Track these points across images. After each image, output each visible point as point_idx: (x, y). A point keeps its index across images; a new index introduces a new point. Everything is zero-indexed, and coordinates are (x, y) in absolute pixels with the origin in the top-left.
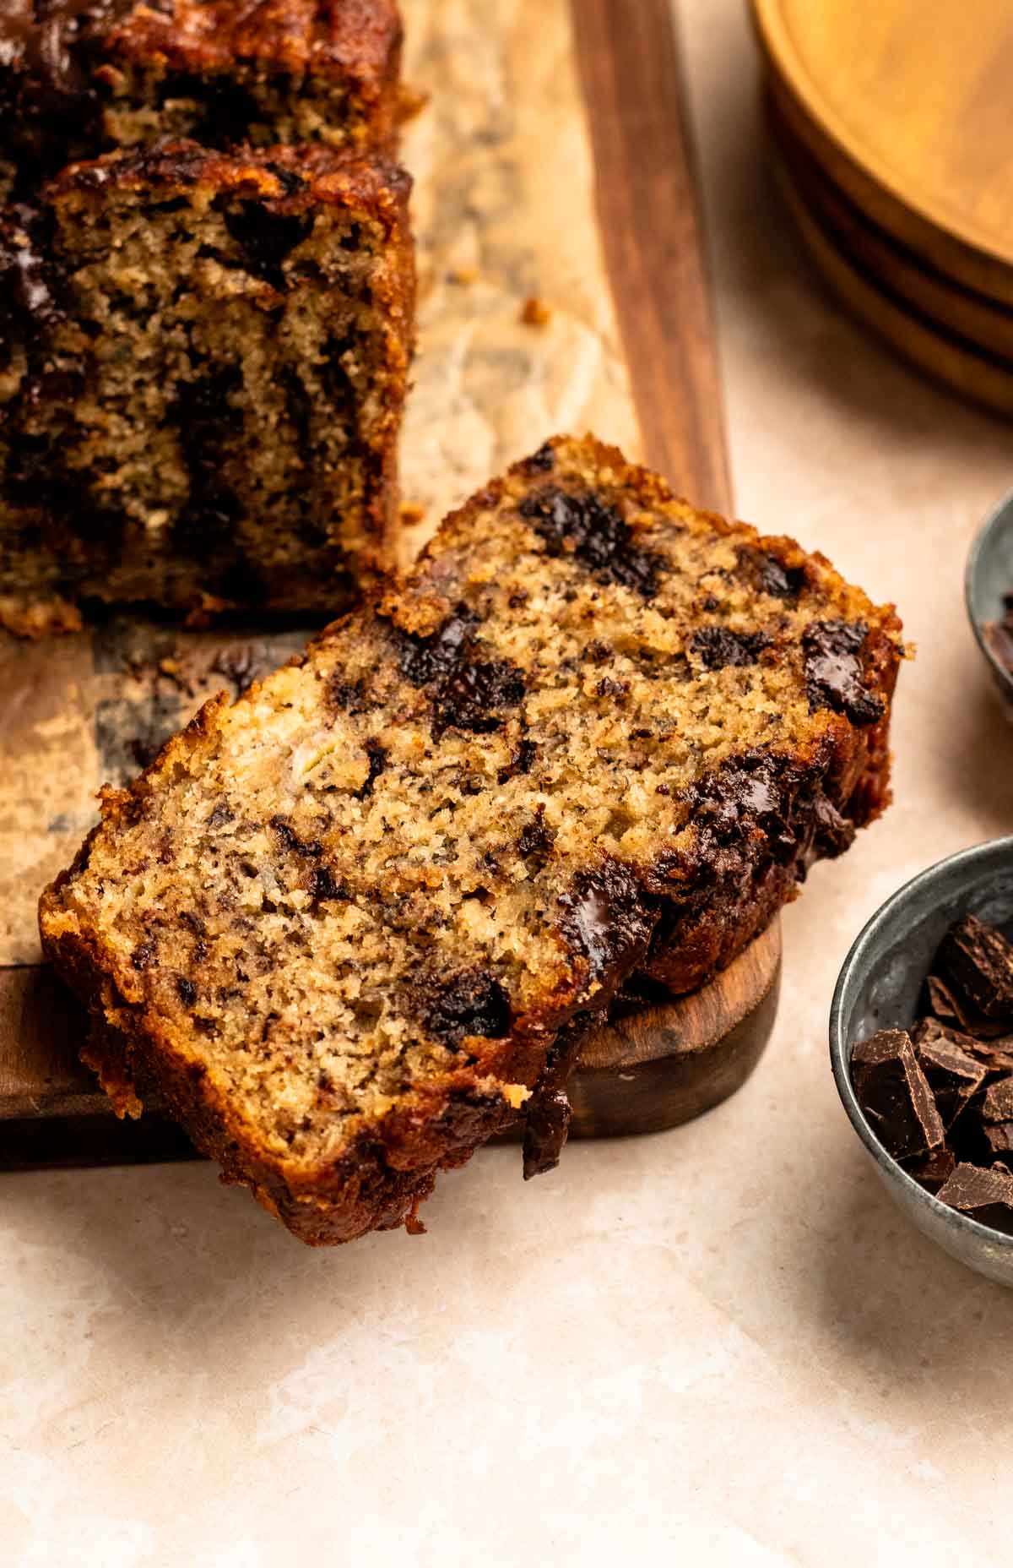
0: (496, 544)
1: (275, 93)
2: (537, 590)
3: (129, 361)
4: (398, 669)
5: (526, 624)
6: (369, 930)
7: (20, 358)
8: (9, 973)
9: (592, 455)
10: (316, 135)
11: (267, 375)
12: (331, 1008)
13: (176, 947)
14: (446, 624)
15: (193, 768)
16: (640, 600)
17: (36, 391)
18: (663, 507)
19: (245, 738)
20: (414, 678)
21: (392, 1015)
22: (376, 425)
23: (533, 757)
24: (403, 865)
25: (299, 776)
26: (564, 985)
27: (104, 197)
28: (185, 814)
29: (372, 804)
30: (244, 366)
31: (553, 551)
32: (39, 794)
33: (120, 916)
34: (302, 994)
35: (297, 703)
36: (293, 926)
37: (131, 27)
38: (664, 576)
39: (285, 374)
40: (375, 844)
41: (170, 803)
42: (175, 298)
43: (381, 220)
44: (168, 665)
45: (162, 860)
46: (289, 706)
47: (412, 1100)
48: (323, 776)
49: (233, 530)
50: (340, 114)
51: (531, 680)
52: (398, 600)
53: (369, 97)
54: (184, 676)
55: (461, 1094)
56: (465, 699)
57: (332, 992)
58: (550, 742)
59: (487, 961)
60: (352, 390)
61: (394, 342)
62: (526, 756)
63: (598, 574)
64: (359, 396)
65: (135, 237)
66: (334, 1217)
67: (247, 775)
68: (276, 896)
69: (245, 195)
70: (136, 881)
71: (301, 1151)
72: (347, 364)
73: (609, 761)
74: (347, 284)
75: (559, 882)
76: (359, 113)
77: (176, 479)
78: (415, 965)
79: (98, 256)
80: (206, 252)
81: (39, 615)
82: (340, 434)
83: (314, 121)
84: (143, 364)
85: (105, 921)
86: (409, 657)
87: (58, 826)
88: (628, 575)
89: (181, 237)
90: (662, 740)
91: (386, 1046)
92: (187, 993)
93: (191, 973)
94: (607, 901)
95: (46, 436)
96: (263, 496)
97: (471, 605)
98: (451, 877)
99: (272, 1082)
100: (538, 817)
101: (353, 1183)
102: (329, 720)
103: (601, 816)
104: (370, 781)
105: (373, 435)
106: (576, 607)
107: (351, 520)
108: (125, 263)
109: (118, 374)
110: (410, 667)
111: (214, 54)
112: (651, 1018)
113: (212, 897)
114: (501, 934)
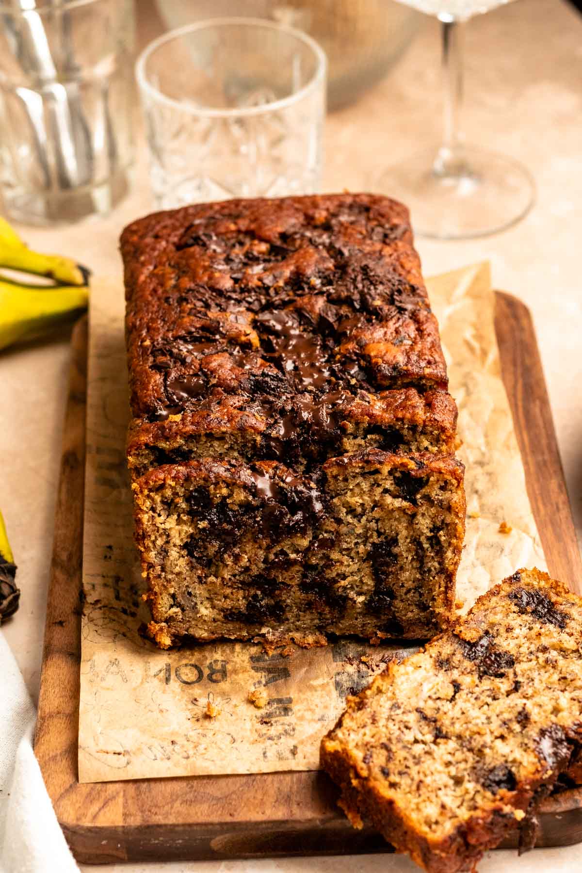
0: (499, 609)
1: (411, 433)
2: (517, 626)
3: (352, 534)
4: (463, 654)
5: (513, 638)
6: (458, 750)
7: (310, 533)
8: (306, 773)
9: (536, 576)
10: (426, 449)
11: (408, 540)
12: (445, 779)
13: (380, 756)
14: (481, 638)
15: (384, 689)
16: (559, 629)
17: (316, 545)
18: (566, 595)
19: (403, 678)
20: (470, 658)
21: (469, 781)
22: (452, 561)
23: (520, 686)
24: (470, 726)
25: (426, 693)
26: (537, 771)
27: (346, 469)
28: (381, 706)
29: (456, 704)
30: (398, 537)
31: (522, 612)
32: (313, 707)
33: (357, 744)
34: (432, 773)
35: (423, 666)
36: (427, 748)
37: (354, 406)
38: (568, 621)
39: (416, 541)
40: (458, 719)
41: (374, 702)
42: (373, 509)
43: (456, 479)
44: (363, 659)
45: (373, 723)
46: (420, 667)
47: (479, 813)
48: (435, 693)
49: (390, 604)
50: (436, 441)
51: (517, 659)
52: (462, 628)
53: (448, 434)
54: (370, 663)
55: (497, 812)
56: (491, 666)
57: (444, 772)
58: (527, 681)
59: (506, 761)
60: (442, 547)
61: (459, 527)
62: (517, 687)
63: (541, 620)
64: (444, 549)
65: (358, 485)
66: (446, 862)
67: (404, 692)
68: (420, 737)
69: (402, 469)
70: (362, 731)
71: (435, 832)
72: (440, 535)
73: (550, 688)
74: (442, 504)
75: (533, 732)
76: (444, 441)
77: (370, 582)
78: (478, 762)
79: (343, 492)
80: (386, 491)
81: (310, 639)
82: (436, 565)
83: (426, 443)
84: (359, 536)
85: (351, 746)
86: (467, 650)
87: (322, 719)
88: (554, 620)
89: (376, 485)
90: (572, 681)
91: (467, 792)
92: (385, 773)
93: (387, 765)
94: (553, 740)
95: (318, 564)
96: (404, 590)
97: (491, 631)
98: (490, 730)
99: (422, 806)
100: (524, 708)
101: (454, 847)
102: (437, 673)
103: (549, 708)
104: (454, 696)
105: (449, 565)
106: (533, 633)
107: (440, 600)
108: (353, 495)
109: (349, 540)
110: (467, 654)
111: (388, 417)
112: (568, 794)
113: (393, 737)
114: (512, 751)
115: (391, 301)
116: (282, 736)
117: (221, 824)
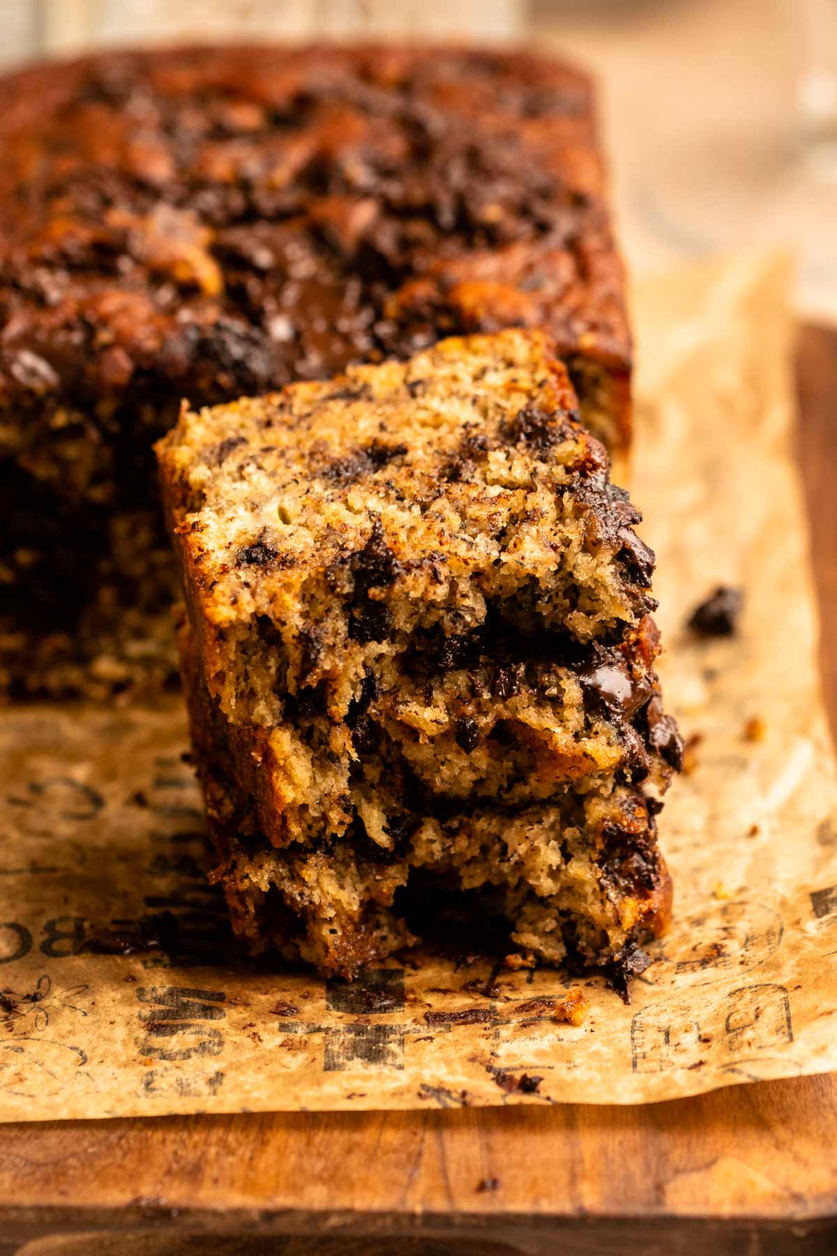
115: (523, 211)
116: (193, 1054)
117: (39, 1209)
